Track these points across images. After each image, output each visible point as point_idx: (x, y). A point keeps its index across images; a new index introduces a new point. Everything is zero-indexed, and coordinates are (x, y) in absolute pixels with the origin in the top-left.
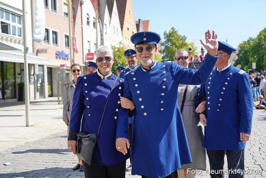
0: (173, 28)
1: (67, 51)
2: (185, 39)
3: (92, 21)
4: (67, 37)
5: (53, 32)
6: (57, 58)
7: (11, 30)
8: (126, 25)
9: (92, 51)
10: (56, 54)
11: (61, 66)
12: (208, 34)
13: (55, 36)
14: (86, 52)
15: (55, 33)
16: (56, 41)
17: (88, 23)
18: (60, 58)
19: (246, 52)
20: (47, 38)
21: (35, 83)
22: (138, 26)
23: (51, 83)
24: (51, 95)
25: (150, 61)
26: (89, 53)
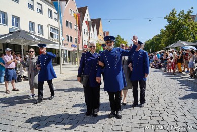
0: (118, 35)
1: (76, 44)
2: (123, 39)
3: (86, 32)
4: (76, 38)
6: (72, 47)
7: (54, 36)
8: (100, 34)
9: (86, 44)
10: (72, 45)
12: (134, 36)
14: (83, 45)
15: (71, 37)
16: (72, 40)
17: (84, 33)
20: (68, 39)
21: (64, 57)
22: (104, 34)
23: (70, 57)
24: (70, 62)
25: (111, 47)
26: (85, 45)
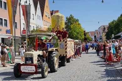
0: (71, 15)
2: (78, 21)
5: (5, 20)
6: (6, 33)
8: (45, 14)
10: (6, 31)
11: (9, 38)
13: (5, 22)
14: (22, 29)
16: (6, 25)
18: (8, 33)
19: (112, 28)
22: (52, 14)
26: (24, 30)
